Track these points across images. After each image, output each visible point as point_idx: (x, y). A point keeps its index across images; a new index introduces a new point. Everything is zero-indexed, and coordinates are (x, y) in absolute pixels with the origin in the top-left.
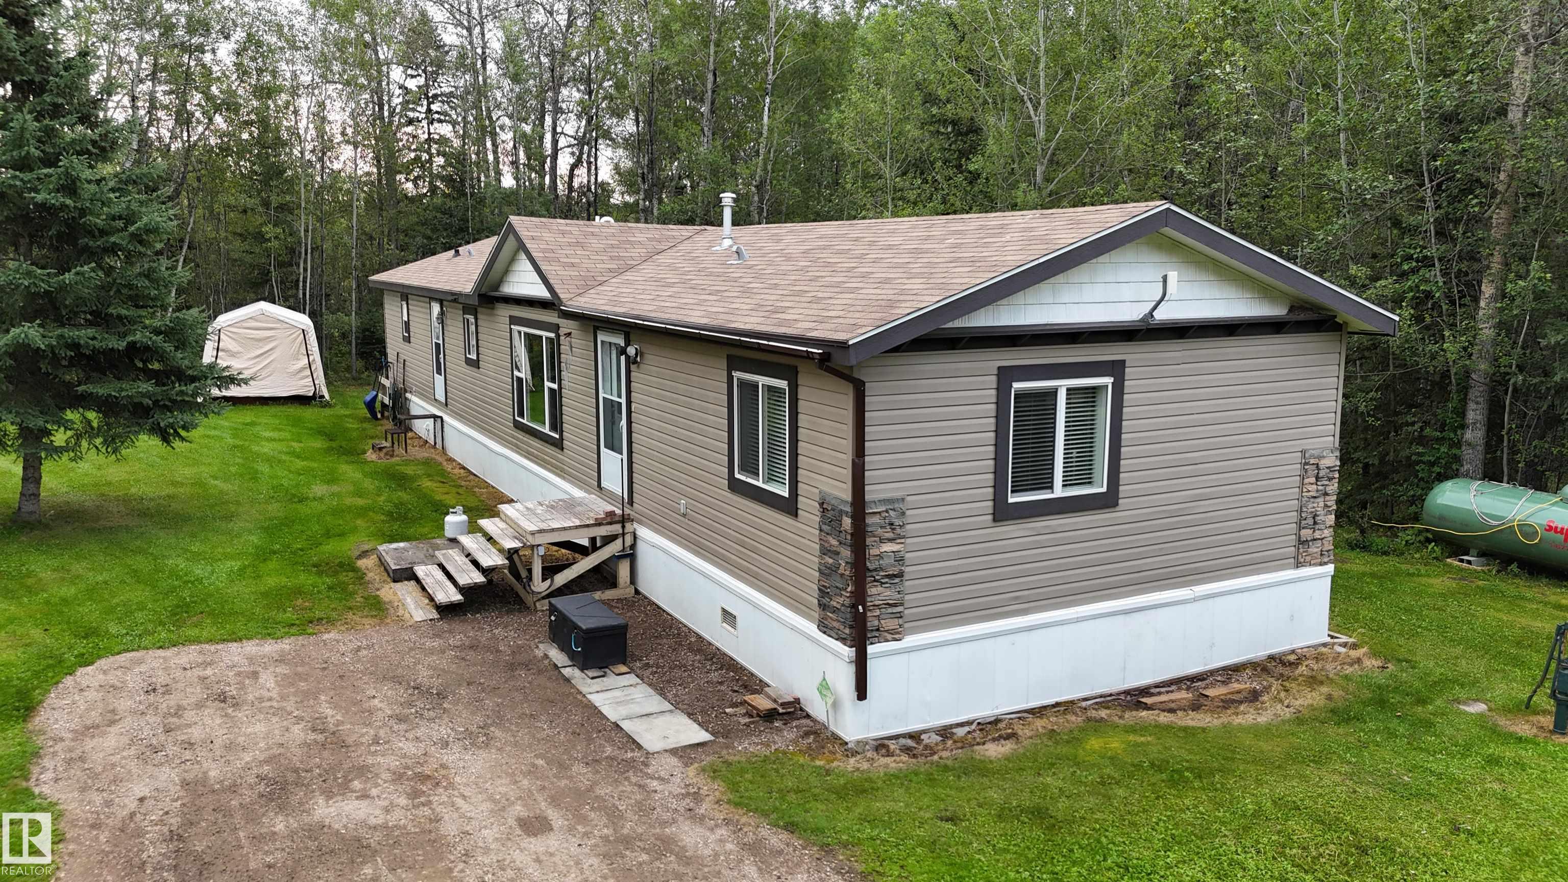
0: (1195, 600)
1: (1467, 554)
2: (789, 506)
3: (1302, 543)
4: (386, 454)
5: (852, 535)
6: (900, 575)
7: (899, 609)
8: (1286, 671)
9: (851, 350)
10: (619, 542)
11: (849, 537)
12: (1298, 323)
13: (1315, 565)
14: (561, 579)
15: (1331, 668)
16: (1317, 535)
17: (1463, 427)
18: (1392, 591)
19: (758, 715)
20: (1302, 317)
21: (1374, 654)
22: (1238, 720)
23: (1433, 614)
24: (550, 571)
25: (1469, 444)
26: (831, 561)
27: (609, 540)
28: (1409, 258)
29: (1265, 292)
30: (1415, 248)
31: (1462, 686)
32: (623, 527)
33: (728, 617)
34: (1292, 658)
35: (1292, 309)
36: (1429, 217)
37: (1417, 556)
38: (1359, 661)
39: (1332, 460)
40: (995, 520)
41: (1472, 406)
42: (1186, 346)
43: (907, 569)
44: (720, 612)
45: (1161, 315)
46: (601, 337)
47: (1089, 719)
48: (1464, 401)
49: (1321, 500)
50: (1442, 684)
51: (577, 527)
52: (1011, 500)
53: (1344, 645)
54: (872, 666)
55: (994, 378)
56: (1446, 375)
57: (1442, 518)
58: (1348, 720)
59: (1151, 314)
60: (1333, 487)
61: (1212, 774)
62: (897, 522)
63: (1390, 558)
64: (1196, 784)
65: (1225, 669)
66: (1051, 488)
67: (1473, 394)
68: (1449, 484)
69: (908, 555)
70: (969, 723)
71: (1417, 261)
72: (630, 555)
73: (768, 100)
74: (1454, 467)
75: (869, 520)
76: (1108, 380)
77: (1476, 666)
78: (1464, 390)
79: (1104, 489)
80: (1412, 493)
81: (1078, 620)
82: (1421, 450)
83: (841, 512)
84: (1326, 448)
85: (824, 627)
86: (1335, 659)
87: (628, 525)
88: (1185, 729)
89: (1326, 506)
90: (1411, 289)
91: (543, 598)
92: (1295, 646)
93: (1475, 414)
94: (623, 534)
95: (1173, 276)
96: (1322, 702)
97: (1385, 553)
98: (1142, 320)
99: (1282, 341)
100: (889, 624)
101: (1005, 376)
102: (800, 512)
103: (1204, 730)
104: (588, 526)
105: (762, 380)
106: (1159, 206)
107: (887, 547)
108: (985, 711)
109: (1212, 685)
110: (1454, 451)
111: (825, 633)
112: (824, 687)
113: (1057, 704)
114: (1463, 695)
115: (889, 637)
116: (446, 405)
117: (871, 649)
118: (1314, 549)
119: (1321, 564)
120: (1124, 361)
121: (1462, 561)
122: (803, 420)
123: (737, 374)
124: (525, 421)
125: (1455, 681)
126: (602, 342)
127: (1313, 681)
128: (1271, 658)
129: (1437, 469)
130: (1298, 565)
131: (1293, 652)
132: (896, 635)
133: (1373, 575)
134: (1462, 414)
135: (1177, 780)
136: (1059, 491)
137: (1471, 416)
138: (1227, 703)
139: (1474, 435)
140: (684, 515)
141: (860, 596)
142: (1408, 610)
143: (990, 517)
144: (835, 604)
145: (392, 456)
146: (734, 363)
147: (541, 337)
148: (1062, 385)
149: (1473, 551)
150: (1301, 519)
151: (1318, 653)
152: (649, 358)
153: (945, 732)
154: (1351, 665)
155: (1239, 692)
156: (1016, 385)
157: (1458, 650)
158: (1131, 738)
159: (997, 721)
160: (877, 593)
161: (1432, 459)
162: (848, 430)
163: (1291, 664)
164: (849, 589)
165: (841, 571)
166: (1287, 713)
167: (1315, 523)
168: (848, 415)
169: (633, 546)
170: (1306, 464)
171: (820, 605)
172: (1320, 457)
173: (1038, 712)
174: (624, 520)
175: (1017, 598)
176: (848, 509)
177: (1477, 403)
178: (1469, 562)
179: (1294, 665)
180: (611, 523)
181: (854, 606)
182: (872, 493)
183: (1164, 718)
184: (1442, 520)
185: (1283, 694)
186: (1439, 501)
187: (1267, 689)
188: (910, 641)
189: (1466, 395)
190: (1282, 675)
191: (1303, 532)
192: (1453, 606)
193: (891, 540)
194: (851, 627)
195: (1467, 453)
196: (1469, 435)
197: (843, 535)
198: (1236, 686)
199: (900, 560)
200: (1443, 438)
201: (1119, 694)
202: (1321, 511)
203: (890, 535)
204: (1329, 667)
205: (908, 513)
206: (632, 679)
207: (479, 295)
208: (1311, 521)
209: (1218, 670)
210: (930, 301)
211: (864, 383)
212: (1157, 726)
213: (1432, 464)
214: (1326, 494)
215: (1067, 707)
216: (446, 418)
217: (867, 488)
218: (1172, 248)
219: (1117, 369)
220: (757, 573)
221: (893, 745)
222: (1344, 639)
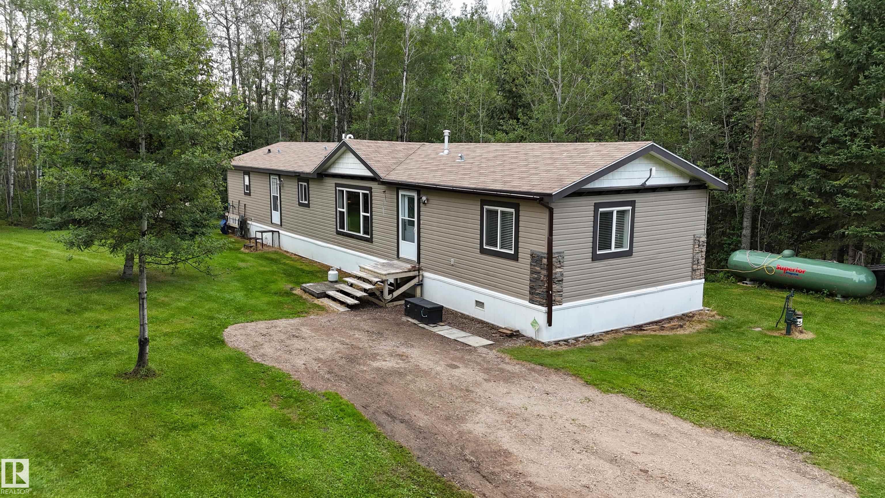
0: (658, 292)
1: (746, 281)
2: (515, 257)
3: (694, 270)
4: (254, 249)
5: (547, 265)
6: (562, 280)
7: (561, 293)
8: (690, 319)
9: (553, 197)
10: (417, 278)
11: (546, 266)
12: (693, 186)
13: (698, 279)
14: (396, 294)
15: (705, 318)
16: (699, 267)
17: (742, 228)
18: (720, 294)
19: (506, 336)
20: (694, 184)
21: (719, 315)
22: (678, 333)
23: (736, 301)
24: (391, 292)
25: (745, 236)
26: (536, 276)
27: (414, 277)
28: (719, 158)
29: (681, 174)
30: (722, 154)
31: (752, 323)
32: (419, 272)
33: (479, 304)
34: (691, 315)
35: (690, 181)
36: (727, 140)
37: (726, 282)
38: (714, 316)
39: (704, 239)
40: (592, 260)
41: (745, 220)
42: (656, 195)
43: (564, 278)
44: (474, 302)
45: (648, 183)
46: (401, 193)
47: (626, 334)
48: (742, 218)
49: (700, 254)
50: (744, 323)
51: (402, 272)
52: (598, 253)
53: (708, 310)
54: (554, 314)
55: (593, 207)
56: (733, 207)
57: (735, 266)
58: (715, 332)
59: (645, 182)
60: (704, 249)
61: (675, 347)
62: (562, 261)
63: (716, 283)
64: (671, 350)
65: (667, 319)
66: (610, 248)
67: (746, 215)
68: (737, 252)
69: (564, 273)
70: (585, 336)
71: (723, 159)
72: (421, 284)
73: (405, 74)
74: (739, 245)
75: (554, 260)
76: (630, 208)
77: (755, 317)
78: (742, 213)
79: (628, 249)
80: (722, 257)
81: (619, 299)
82: (725, 238)
83: (542, 257)
84: (701, 234)
85: (532, 301)
86: (706, 315)
87: (420, 271)
88: (661, 336)
89: (702, 256)
90: (721, 171)
91: (389, 302)
92: (691, 310)
93: (747, 223)
94: (419, 275)
95: (654, 169)
96: (705, 328)
97: (713, 281)
98: (641, 185)
99: (688, 193)
100: (558, 299)
101: (597, 206)
102: (519, 259)
103: (668, 336)
104: (406, 272)
105: (500, 209)
106: (650, 143)
107: (558, 270)
108: (589, 333)
109: (665, 323)
110: (739, 239)
111: (533, 303)
112: (534, 323)
113: (612, 330)
114: (752, 326)
115: (558, 303)
116: (281, 225)
117: (554, 308)
118: (698, 273)
119: (700, 279)
120: (635, 201)
121: (744, 283)
122: (521, 224)
123: (485, 207)
124: (345, 231)
125: (749, 322)
126: (402, 195)
127: (700, 322)
128: (683, 315)
129: (732, 247)
130: (692, 279)
131: (691, 313)
132: (560, 303)
133: (711, 289)
134: (742, 224)
135: (663, 349)
136: (613, 250)
137: (745, 224)
138: (672, 329)
139: (746, 232)
140: (452, 265)
141: (550, 288)
142: (726, 300)
143: (591, 259)
144: (538, 292)
145: (257, 250)
146: (483, 203)
147: (359, 193)
148: (615, 209)
149: (748, 279)
150: (694, 261)
151: (700, 313)
152: (431, 201)
153: (576, 339)
154: (711, 317)
155: (675, 325)
156: (601, 210)
157: (748, 312)
158: (643, 338)
159: (593, 336)
160: (556, 287)
161: (730, 242)
162: (546, 227)
163: (691, 317)
164: (546, 285)
165: (542, 278)
166: (694, 331)
167: (698, 263)
168: (546, 221)
169: (422, 281)
170: (695, 240)
171: (530, 293)
172: (700, 237)
173: (607, 333)
174: (419, 270)
175: (599, 290)
176: (546, 256)
177: (748, 219)
178: (746, 284)
179: (693, 317)
180: (414, 271)
181: (548, 292)
182: (555, 249)
183: (653, 333)
184: (736, 267)
185: (691, 326)
186: (734, 259)
187: (685, 324)
188: (564, 305)
189: (743, 215)
190: (688, 320)
191: (694, 266)
192: (744, 299)
193: (559, 267)
194: (546, 300)
195: (744, 240)
196: (744, 232)
197: (542, 266)
198: (674, 324)
199: (562, 275)
200: (734, 234)
201: (633, 327)
202: (700, 259)
203: (559, 266)
204: (704, 317)
205: (565, 257)
206: (447, 327)
207: (318, 174)
208: (696, 262)
209: (665, 319)
210: (577, 179)
211: (553, 209)
212: (651, 335)
213: (729, 244)
214: (702, 252)
215: (616, 331)
216: (280, 231)
217: (553, 248)
218: (652, 158)
219: (632, 204)
220: (496, 285)
221: (561, 343)
222: (708, 308)
